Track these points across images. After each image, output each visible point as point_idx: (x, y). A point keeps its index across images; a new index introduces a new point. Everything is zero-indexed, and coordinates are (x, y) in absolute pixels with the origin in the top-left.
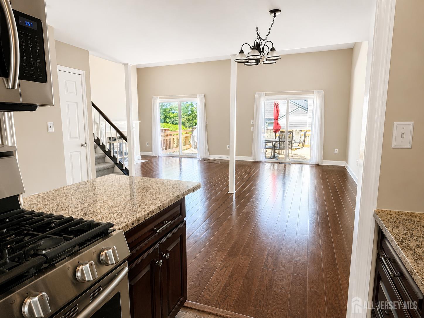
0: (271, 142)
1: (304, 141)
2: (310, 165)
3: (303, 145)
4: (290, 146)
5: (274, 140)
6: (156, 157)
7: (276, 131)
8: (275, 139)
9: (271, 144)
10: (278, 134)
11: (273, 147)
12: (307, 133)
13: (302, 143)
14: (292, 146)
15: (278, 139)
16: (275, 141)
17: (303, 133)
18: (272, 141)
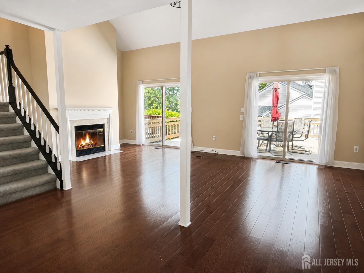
0: (267, 133)
1: (308, 132)
2: (317, 166)
3: (307, 137)
4: (291, 138)
5: (271, 130)
6: (139, 145)
7: (275, 119)
8: (273, 129)
9: (267, 135)
10: (276, 123)
11: (270, 139)
12: (312, 122)
13: (306, 134)
14: (293, 137)
15: (275, 129)
16: (273, 132)
17: (307, 121)
18: (269, 132)
